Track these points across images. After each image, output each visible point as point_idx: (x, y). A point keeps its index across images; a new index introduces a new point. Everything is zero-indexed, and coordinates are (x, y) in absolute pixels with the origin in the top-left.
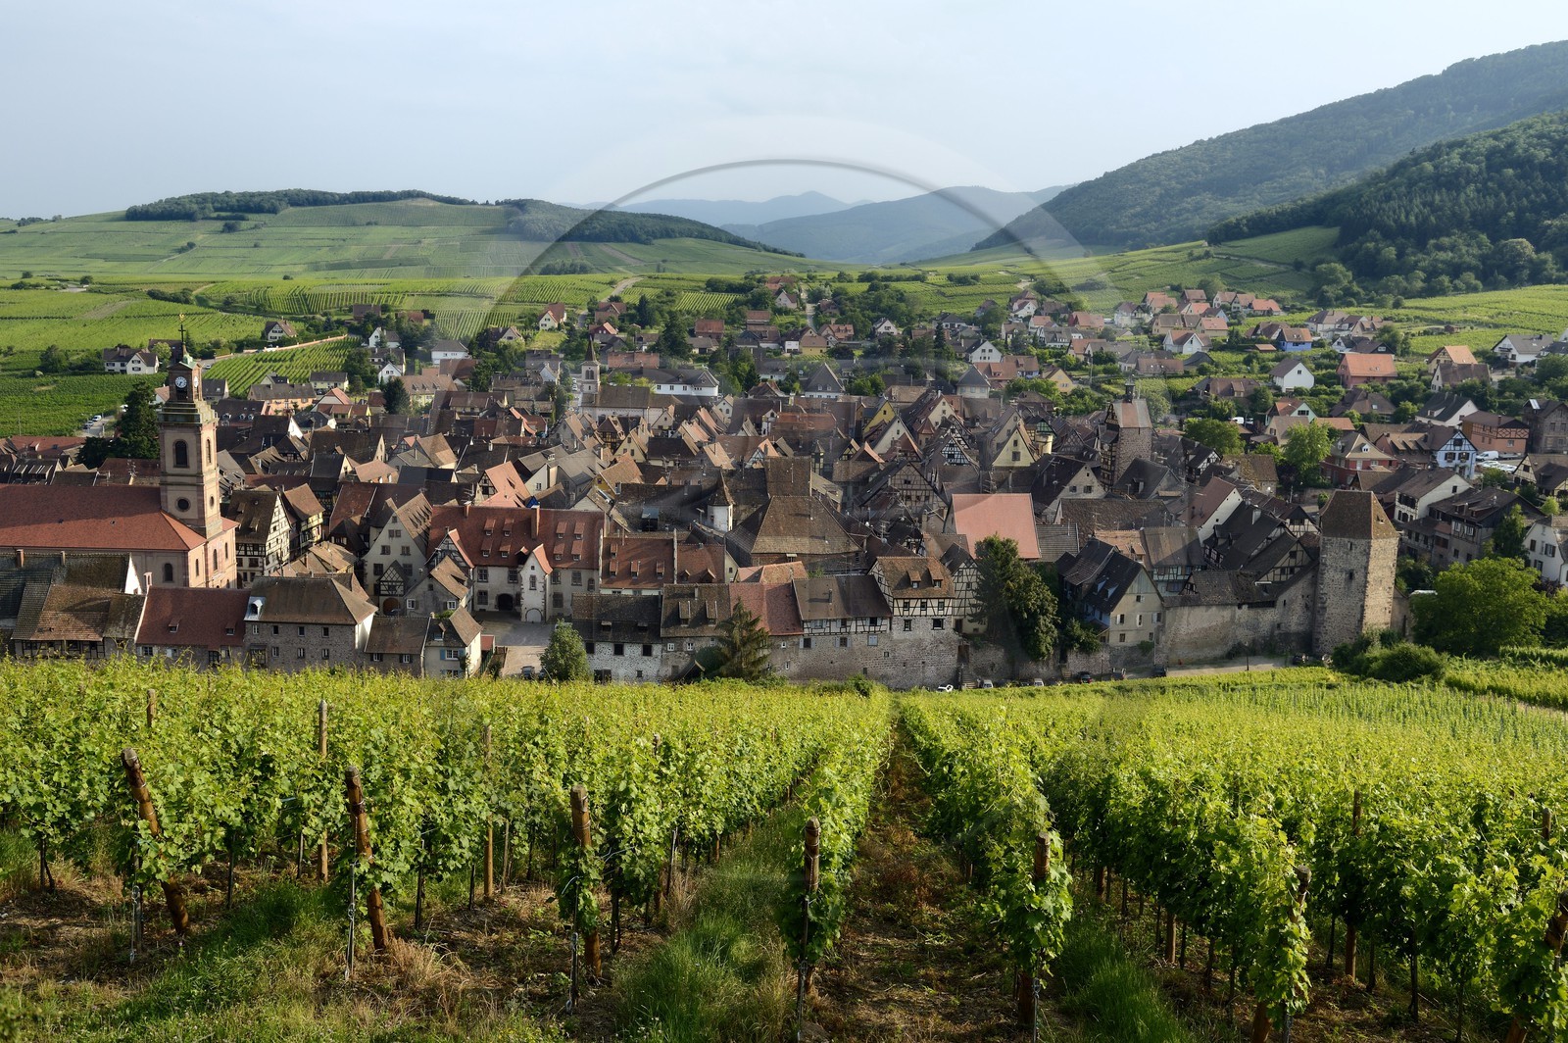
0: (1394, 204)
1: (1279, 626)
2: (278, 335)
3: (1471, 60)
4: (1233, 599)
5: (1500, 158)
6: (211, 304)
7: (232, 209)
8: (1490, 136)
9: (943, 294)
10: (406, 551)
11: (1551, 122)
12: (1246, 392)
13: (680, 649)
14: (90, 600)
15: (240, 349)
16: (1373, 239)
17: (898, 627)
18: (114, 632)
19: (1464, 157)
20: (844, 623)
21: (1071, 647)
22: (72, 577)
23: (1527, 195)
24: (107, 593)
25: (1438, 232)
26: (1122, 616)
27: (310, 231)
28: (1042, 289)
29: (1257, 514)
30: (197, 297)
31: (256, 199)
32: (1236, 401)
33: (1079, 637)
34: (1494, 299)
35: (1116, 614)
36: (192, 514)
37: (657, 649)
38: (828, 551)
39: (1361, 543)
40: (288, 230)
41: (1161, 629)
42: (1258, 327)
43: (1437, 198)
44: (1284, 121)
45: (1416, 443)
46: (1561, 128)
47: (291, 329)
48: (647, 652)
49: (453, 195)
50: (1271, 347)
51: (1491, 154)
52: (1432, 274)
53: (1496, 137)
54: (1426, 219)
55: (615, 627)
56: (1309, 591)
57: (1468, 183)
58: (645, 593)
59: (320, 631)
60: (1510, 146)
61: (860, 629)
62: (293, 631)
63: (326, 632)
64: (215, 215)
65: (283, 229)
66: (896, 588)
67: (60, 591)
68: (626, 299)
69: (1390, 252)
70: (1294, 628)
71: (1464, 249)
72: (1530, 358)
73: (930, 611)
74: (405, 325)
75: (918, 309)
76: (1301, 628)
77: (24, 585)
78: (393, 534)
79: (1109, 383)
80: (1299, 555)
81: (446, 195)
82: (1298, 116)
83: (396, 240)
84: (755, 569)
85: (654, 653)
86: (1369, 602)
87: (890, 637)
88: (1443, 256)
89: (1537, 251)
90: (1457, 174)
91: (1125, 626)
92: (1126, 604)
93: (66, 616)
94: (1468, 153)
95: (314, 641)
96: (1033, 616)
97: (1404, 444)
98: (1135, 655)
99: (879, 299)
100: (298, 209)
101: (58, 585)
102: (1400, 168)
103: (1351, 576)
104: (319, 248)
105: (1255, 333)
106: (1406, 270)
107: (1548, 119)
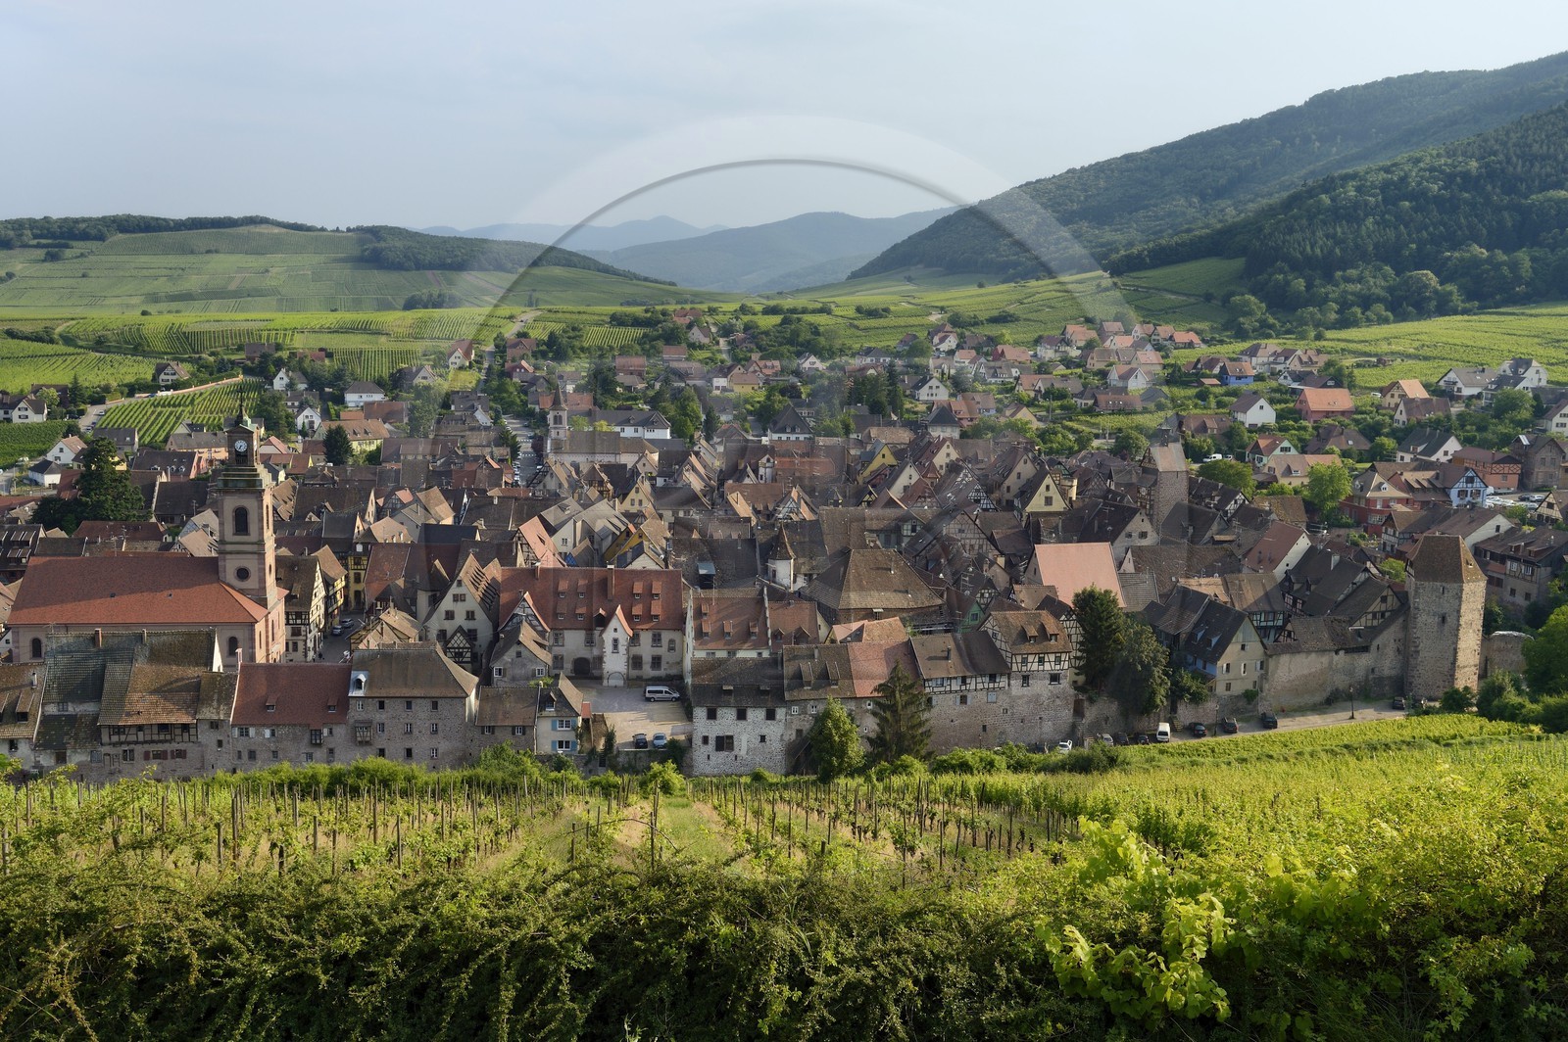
0: (1298, 236)
1: (1373, 670)
2: (170, 377)
3: (1331, 91)
4: (1330, 645)
5: (1394, 191)
6: (80, 343)
7: (53, 236)
8: (1380, 169)
9: (857, 327)
10: (470, 615)
11: (1439, 155)
12: (1219, 429)
13: (804, 712)
14: (177, 680)
15: (131, 394)
16: (1281, 271)
17: (1016, 683)
18: (208, 713)
19: (1358, 189)
20: (964, 680)
21: (1181, 697)
22: (155, 656)
23: (1426, 228)
24: (193, 672)
25: (1344, 265)
26: (1228, 665)
27: (143, 259)
28: (956, 321)
29: (1335, 559)
30: (60, 335)
31: (83, 226)
32: (1212, 437)
33: (1190, 688)
34: (1412, 331)
35: (1222, 663)
36: (251, 583)
37: (780, 713)
38: (912, 605)
39: (1452, 586)
40: (119, 259)
41: (1264, 677)
42: (1199, 361)
43: (1339, 230)
44: (1154, 151)
45: (1429, 481)
46: (1449, 161)
47: (184, 371)
48: (771, 715)
49: (300, 221)
50: (1215, 381)
51: (1385, 187)
52: (1344, 305)
53: (1387, 170)
54: (1331, 252)
55: (737, 692)
56: (1401, 635)
57: (1367, 216)
58: (741, 654)
59: (428, 704)
60: (1403, 179)
61: (980, 686)
62: (400, 706)
63: (435, 706)
64: (35, 242)
65: (113, 258)
66: (1014, 644)
67: (143, 671)
68: (534, 334)
69: (1300, 284)
70: (1387, 672)
71: (1372, 281)
72: (1475, 391)
73: (1047, 666)
74: (306, 364)
75: (838, 343)
76: (1394, 673)
77: (104, 667)
78: (457, 598)
79: (1071, 420)
80: (1389, 599)
81: (292, 221)
82: (1167, 145)
83: (240, 270)
84: (855, 626)
85: (778, 717)
86: (1461, 645)
87: (1008, 693)
88: (1351, 287)
89: (1442, 283)
90: (1356, 206)
91: (1231, 675)
92: (1232, 652)
93: (154, 698)
94: (1363, 185)
95: (422, 715)
96: (1146, 668)
97: (1418, 482)
98: (1242, 704)
99: (796, 334)
100: (128, 235)
101: (141, 664)
102: (1293, 201)
103: (1443, 619)
104: (156, 278)
105: (1195, 367)
106: (1322, 302)
107: (1435, 152)
